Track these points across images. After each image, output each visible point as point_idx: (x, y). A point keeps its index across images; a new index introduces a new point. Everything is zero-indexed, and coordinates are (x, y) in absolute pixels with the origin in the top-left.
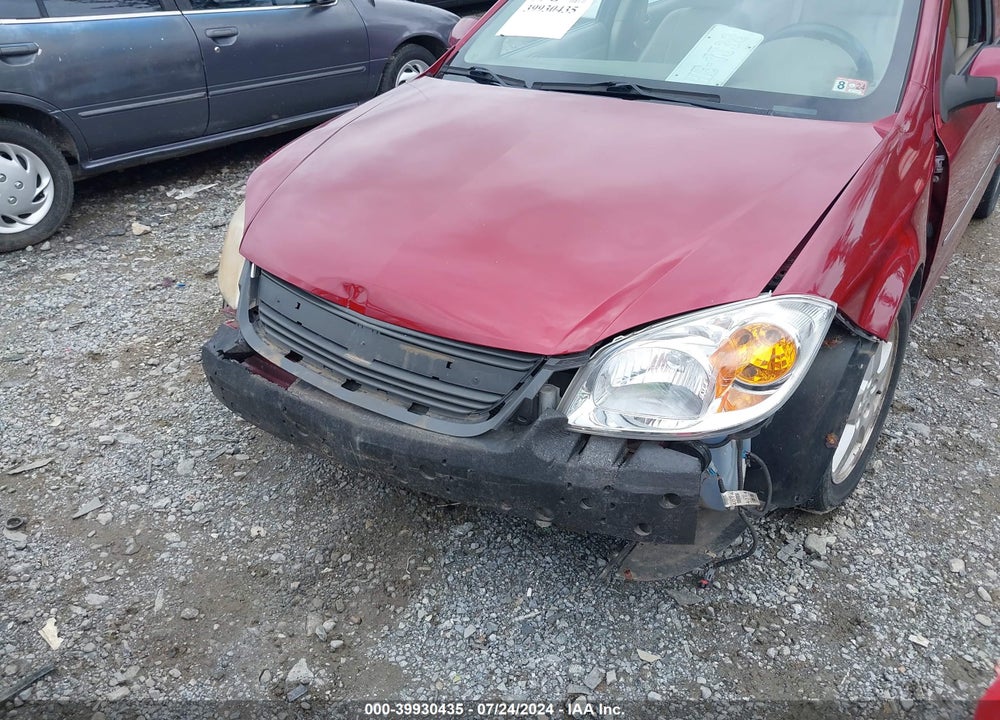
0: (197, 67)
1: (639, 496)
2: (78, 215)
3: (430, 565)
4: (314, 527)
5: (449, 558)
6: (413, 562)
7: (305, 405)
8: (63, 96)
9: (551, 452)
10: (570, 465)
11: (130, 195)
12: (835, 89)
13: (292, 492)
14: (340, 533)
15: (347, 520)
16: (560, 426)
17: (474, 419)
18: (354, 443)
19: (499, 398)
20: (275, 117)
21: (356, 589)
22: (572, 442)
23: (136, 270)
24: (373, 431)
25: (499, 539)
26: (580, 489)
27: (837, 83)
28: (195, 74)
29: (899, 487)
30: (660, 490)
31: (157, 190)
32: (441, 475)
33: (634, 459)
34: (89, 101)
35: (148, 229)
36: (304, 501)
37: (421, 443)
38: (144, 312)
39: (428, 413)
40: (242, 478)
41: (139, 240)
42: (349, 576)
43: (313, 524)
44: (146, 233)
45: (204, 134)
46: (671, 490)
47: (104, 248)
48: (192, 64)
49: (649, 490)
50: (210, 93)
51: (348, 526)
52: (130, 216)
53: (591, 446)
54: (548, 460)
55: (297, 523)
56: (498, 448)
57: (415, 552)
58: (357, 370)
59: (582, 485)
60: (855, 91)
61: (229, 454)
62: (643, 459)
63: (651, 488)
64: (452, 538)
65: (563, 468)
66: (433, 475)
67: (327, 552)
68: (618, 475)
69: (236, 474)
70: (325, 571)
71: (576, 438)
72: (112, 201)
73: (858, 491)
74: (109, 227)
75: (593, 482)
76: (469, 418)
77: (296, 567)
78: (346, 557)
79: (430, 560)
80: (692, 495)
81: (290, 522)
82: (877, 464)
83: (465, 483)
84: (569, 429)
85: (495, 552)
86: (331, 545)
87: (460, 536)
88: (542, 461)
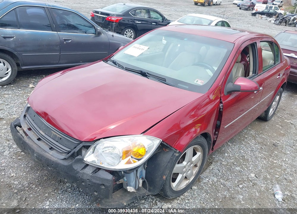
0: (58, 47)
1: (95, 183)
2: (18, 80)
3: (55, 192)
4: (30, 176)
5: (61, 192)
6: (51, 191)
7: (26, 143)
8: (18, 49)
9: (77, 167)
10: (81, 171)
11: (35, 77)
12: (195, 82)
13: (30, 165)
14: (36, 179)
15: (40, 176)
16: (82, 161)
17: (63, 154)
18: (34, 155)
19: (70, 150)
20: (81, 62)
21: (31, 195)
22: (83, 166)
23: (24, 97)
24: (39, 153)
25: (77, 189)
26: (82, 179)
27: (196, 80)
28: (57, 48)
29: (198, 195)
30: (100, 183)
31: (43, 76)
32: (52, 168)
33: (97, 173)
34: (26, 51)
35: (34, 86)
36: (32, 168)
37: (48, 159)
38: (20, 109)
39: (54, 151)
40: (20, 159)
41: (30, 89)
42: (32, 191)
43: (31, 175)
44: (33, 87)
45: (57, 64)
46: (103, 183)
47: (20, 90)
48: (57, 46)
49: (98, 182)
50: (61, 53)
51: (39, 178)
52: (32, 82)
53: (88, 167)
54: (76, 169)
55: (27, 174)
56: (66, 163)
57: (53, 188)
58: (42, 136)
59: (82, 178)
60: (200, 84)
61: (20, 152)
62: (99, 173)
63: (99, 182)
64: (65, 186)
65: (79, 172)
66: (50, 168)
67: (30, 184)
68: (91, 176)
69: (19, 158)
70: (26, 189)
71: (85, 164)
72: (30, 77)
73: (185, 194)
74: (24, 84)
75: (85, 177)
76: (62, 154)
77: (20, 186)
78: (34, 186)
79: (56, 191)
80: (108, 185)
81: (25, 174)
82: (194, 187)
83: (57, 171)
84: (84, 162)
85: (74, 192)
86: (32, 182)
87: (67, 186)
88: (74, 169)
